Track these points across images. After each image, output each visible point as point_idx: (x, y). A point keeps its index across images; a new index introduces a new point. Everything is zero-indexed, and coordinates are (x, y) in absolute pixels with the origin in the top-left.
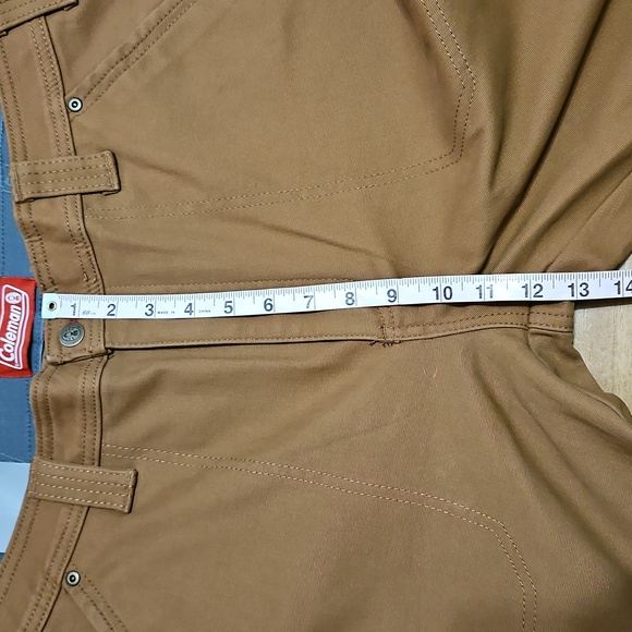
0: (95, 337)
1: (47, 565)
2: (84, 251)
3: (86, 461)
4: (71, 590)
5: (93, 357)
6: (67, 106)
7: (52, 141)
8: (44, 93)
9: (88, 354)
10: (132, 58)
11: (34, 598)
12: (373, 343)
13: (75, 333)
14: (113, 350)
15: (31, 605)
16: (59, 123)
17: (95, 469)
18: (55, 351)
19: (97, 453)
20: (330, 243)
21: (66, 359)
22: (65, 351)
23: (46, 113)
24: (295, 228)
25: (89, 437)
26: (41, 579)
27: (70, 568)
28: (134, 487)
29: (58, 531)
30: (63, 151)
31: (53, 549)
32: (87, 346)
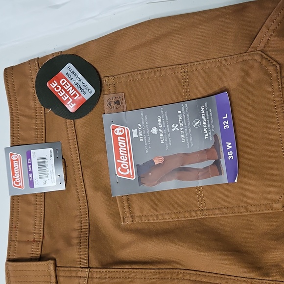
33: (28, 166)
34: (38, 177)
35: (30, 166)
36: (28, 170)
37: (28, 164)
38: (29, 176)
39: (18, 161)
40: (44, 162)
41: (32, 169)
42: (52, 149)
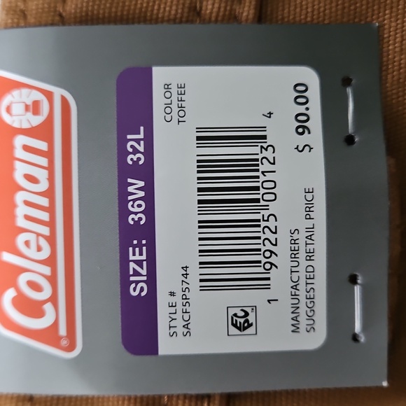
33: (123, 186)
34: (195, 273)
35: (136, 187)
36: (124, 212)
37: (126, 172)
38: (125, 261)
39: (49, 140)
40: (252, 164)
41: (150, 212)
42: (309, 76)
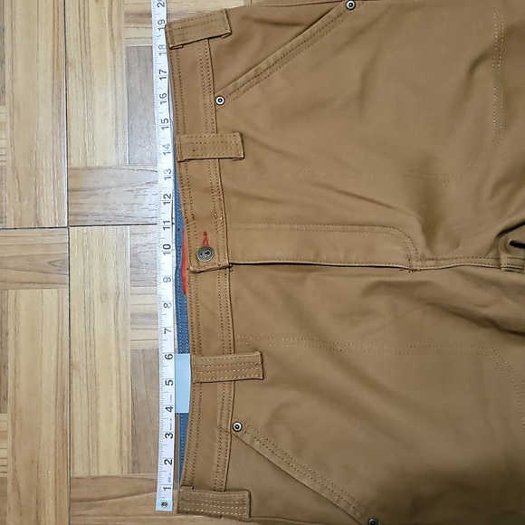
0: (222, 256)
1: (218, 422)
2: (217, 198)
3: (226, 350)
4: (238, 434)
5: (220, 269)
6: (215, 100)
7: (203, 122)
8: (201, 90)
9: (217, 266)
10: (262, 77)
11: (217, 445)
12: (402, 269)
13: (208, 253)
14: (233, 264)
15: (217, 449)
16: (209, 112)
17: (233, 356)
18: (195, 263)
19: (232, 343)
20: (379, 203)
21: (202, 269)
22: (201, 264)
23: (201, 104)
24: (358, 193)
25: (225, 332)
26: (217, 431)
27: (233, 421)
28: (262, 363)
29: (220, 400)
30: (210, 129)
31: (219, 411)
32: (216, 261)
